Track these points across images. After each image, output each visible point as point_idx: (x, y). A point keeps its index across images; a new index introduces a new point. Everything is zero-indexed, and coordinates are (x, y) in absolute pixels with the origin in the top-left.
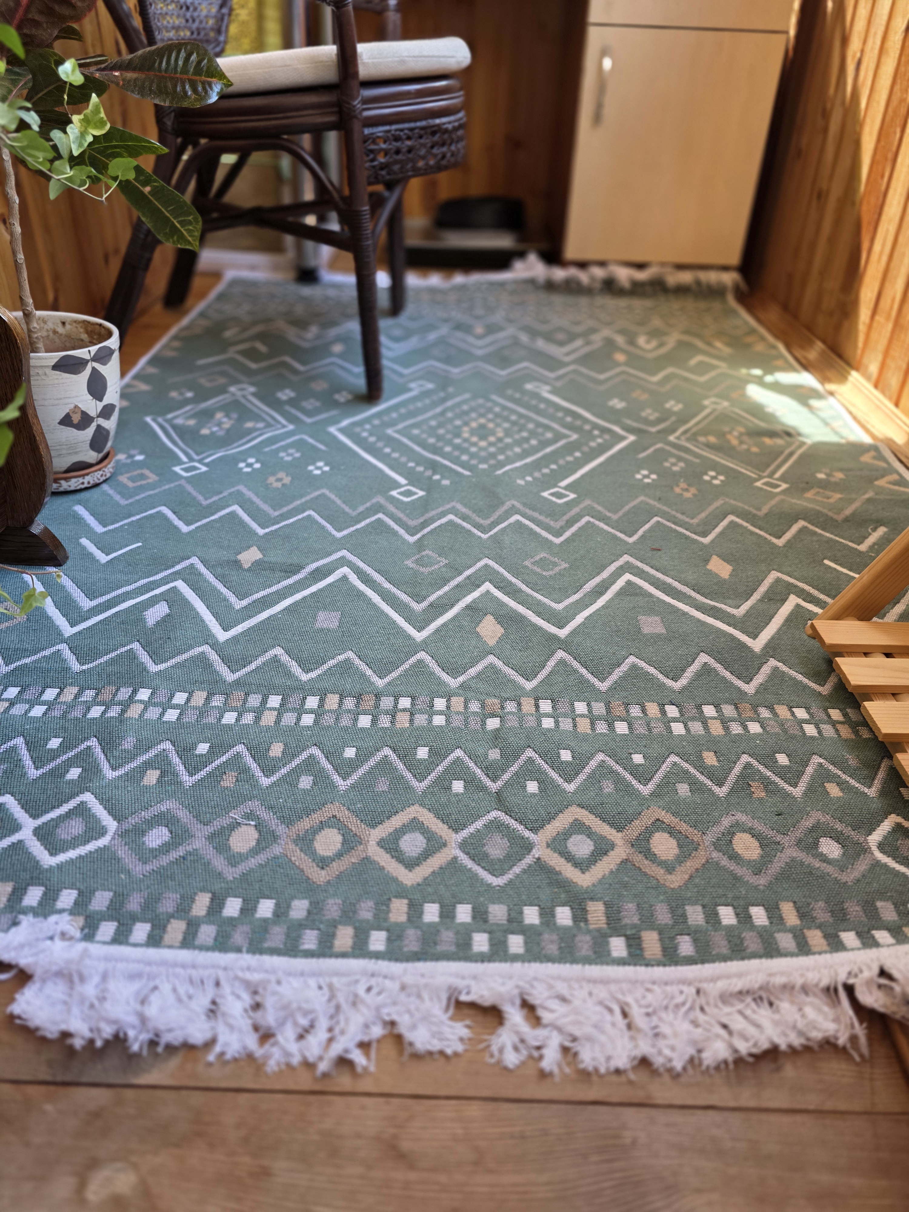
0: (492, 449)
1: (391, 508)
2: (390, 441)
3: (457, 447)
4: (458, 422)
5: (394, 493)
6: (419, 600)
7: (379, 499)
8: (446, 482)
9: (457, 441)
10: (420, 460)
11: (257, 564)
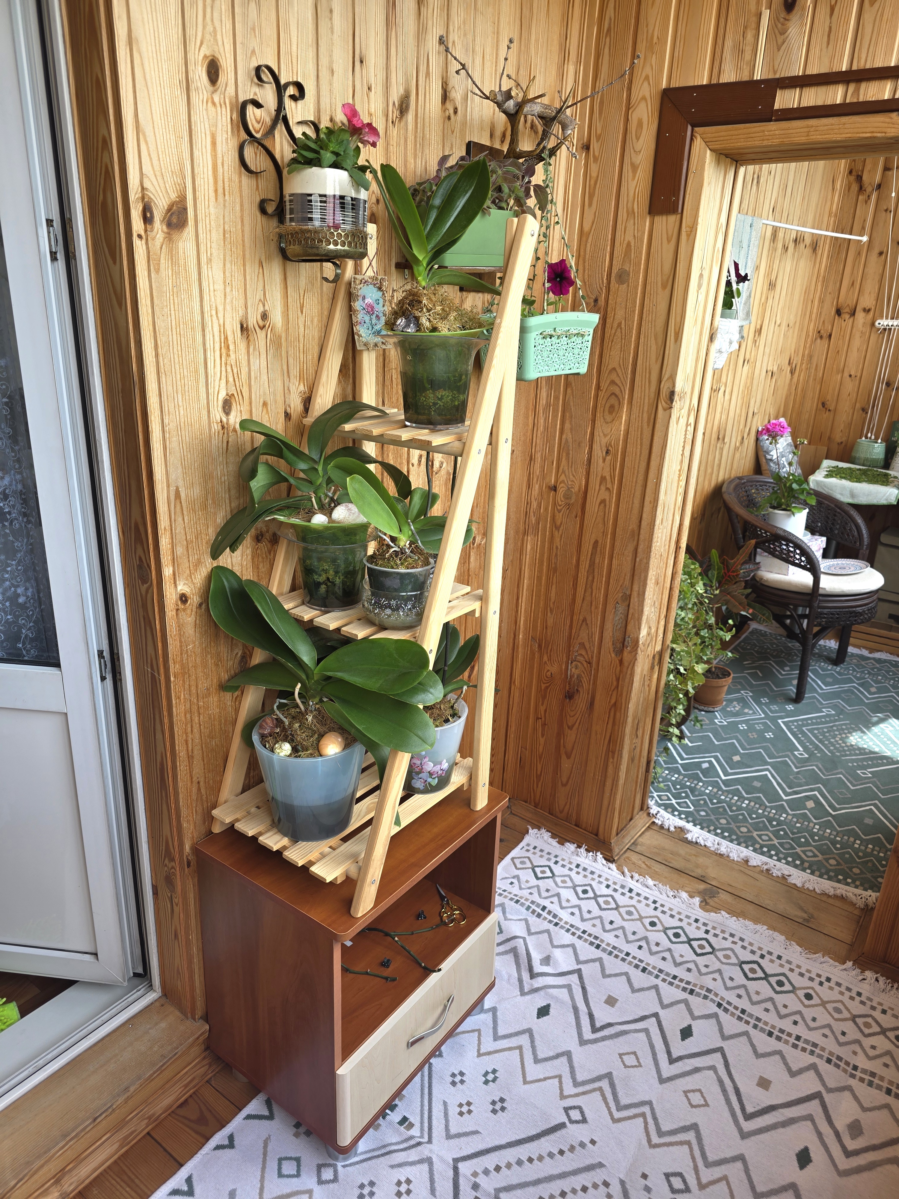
0: (846, 748)
1: (792, 758)
2: (803, 733)
3: (830, 743)
4: (837, 733)
5: (796, 753)
6: (790, 788)
7: (789, 753)
8: (819, 755)
9: (832, 740)
10: (812, 743)
11: (738, 761)
